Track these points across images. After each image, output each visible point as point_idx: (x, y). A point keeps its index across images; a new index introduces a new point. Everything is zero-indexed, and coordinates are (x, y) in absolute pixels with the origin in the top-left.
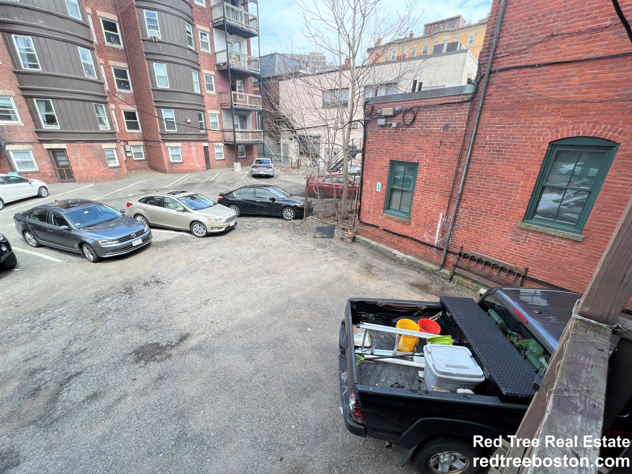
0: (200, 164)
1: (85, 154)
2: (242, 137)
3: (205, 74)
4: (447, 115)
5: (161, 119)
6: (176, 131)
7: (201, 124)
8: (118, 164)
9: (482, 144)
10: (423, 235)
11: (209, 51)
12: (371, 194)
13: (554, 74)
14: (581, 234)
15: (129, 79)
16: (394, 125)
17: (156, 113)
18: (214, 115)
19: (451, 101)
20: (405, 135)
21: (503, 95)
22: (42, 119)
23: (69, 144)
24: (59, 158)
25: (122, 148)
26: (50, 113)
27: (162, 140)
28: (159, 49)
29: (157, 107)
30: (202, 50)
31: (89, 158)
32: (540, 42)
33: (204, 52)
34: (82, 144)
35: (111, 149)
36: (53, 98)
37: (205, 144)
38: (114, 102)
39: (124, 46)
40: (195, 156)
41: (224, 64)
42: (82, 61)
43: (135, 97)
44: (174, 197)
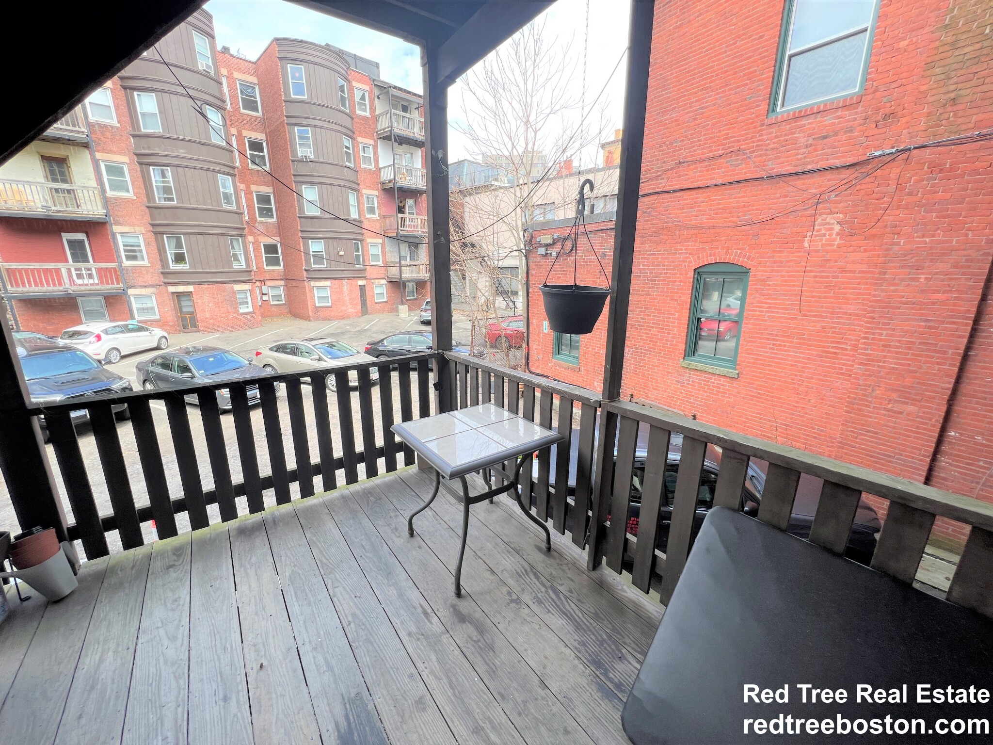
0: (352, 307)
1: (214, 298)
2: (412, 272)
3: (366, 194)
4: (602, 243)
5: (307, 254)
6: (325, 266)
7: (358, 256)
8: (250, 309)
9: (637, 273)
10: (593, 384)
11: (372, 167)
12: (538, 335)
13: (687, 199)
14: (735, 369)
15: (273, 206)
16: (554, 254)
17: (301, 245)
18: (375, 245)
19: (605, 228)
20: (566, 266)
21: (648, 221)
22: (170, 257)
23: (196, 286)
24: (184, 303)
25: (257, 290)
26: (180, 251)
27: (307, 278)
28: (311, 169)
29: (303, 238)
30: (363, 166)
31: (218, 303)
32: (672, 169)
33: (365, 169)
34: (211, 286)
35: (244, 292)
36: (184, 234)
37: (361, 282)
38: (252, 234)
39: (270, 167)
40: (347, 298)
41: (390, 182)
42: (221, 190)
43: (279, 227)
44: (309, 345)
